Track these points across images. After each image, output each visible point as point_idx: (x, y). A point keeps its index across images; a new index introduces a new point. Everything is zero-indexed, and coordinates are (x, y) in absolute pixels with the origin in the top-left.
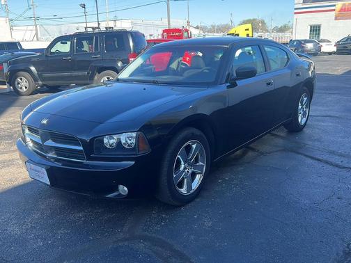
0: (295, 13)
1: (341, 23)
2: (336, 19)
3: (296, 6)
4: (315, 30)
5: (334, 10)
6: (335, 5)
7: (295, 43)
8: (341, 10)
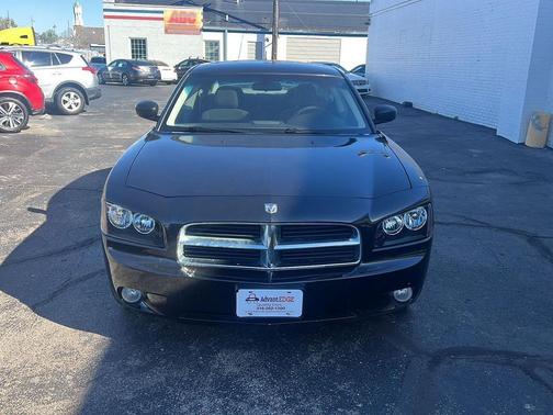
0: (106, 17)
1: (173, 38)
2: (166, 32)
3: (106, 6)
4: (139, 46)
5: (162, 19)
6: (162, 12)
7: (120, 65)
8: (172, 20)
